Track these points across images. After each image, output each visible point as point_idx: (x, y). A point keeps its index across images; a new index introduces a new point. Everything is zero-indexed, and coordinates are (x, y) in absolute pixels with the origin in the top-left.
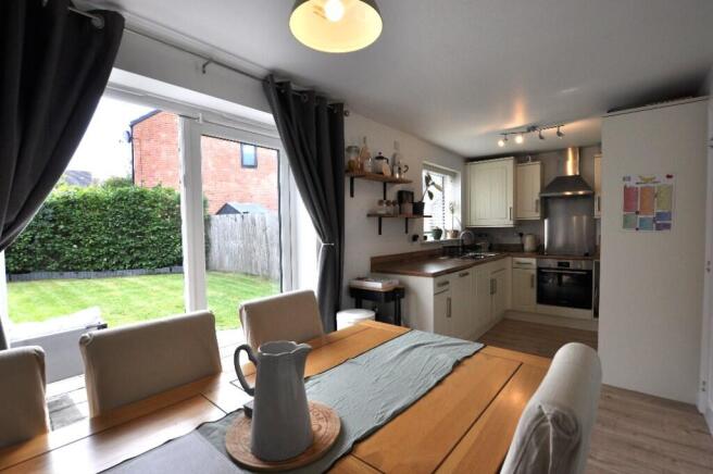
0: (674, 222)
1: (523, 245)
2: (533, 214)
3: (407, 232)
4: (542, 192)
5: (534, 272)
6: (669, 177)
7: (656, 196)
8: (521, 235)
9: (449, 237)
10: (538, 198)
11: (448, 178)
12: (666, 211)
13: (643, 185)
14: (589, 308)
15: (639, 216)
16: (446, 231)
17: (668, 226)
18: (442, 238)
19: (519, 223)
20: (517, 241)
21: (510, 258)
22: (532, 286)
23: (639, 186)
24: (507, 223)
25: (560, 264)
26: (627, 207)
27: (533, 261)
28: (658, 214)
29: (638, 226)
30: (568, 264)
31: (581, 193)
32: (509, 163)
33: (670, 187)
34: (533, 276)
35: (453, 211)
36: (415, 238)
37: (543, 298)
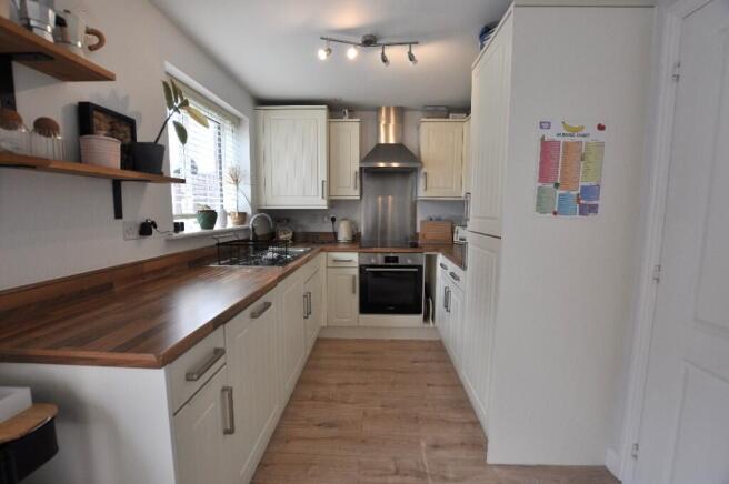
0: (603, 202)
1: (335, 234)
2: (350, 191)
3: (118, 214)
4: (362, 161)
5: (356, 272)
6: (601, 127)
7: (582, 159)
8: (333, 220)
9: (231, 225)
10: (357, 169)
11: (227, 125)
12: (593, 184)
13: (568, 139)
14: (419, 312)
15: (559, 192)
16: (225, 214)
17: (593, 209)
18: (218, 227)
19: (334, 203)
20: (328, 228)
21: (323, 254)
22: (354, 292)
23: (562, 139)
24: (320, 203)
25: (387, 259)
26: (544, 176)
27: (354, 257)
28: (584, 189)
29: (556, 209)
30: (396, 259)
31: (395, 165)
32: (321, 113)
33: (601, 145)
34: (354, 277)
35: (236, 181)
36: (146, 229)
37: (368, 306)
